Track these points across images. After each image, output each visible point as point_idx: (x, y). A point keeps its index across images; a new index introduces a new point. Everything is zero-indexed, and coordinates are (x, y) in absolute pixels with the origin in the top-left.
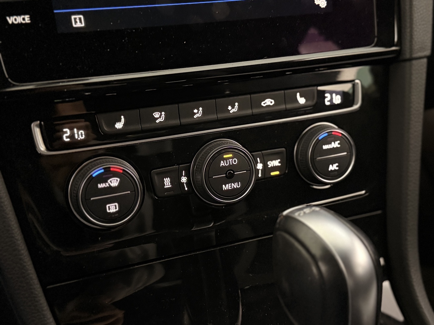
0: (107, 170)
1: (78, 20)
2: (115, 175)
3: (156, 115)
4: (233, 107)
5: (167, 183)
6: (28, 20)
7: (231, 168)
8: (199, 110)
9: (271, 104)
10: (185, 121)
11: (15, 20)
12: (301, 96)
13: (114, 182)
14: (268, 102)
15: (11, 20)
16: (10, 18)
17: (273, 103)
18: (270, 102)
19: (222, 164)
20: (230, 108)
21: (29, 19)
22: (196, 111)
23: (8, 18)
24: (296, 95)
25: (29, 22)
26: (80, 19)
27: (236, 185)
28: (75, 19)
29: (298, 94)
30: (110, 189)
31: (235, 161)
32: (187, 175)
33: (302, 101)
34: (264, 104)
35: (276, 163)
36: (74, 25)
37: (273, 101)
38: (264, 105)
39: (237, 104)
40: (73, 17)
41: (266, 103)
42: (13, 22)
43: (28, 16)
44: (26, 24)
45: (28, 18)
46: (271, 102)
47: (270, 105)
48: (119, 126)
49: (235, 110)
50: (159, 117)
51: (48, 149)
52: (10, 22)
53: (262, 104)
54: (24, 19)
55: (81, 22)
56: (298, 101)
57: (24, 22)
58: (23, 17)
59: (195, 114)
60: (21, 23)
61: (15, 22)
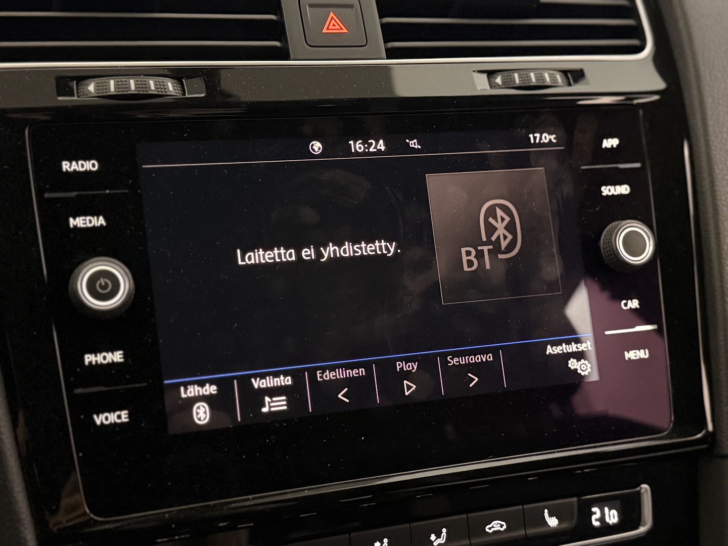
4: (438, 536)
6: (125, 418)
8: (382, 542)
9: (502, 529)
11: (107, 418)
12: (551, 515)
14: (497, 525)
15: (99, 419)
16: (98, 417)
17: (505, 527)
18: (499, 525)
20: (433, 537)
21: (126, 416)
22: (377, 545)
23: (95, 417)
24: (544, 513)
25: (127, 420)
29: (546, 511)
33: (553, 522)
34: (490, 529)
37: (504, 523)
38: (490, 531)
39: (444, 530)
41: (493, 527)
42: (102, 423)
43: (126, 412)
44: (122, 423)
45: (125, 414)
46: (502, 526)
47: (499, 531)
49: (442, 541)
52: (98, 422)
53: (487, 530)
54: (119, 417)
56: (547, 522)
57: (119, 421)
58: (118, 413)
60: (115, 423)
61: (106, 422)
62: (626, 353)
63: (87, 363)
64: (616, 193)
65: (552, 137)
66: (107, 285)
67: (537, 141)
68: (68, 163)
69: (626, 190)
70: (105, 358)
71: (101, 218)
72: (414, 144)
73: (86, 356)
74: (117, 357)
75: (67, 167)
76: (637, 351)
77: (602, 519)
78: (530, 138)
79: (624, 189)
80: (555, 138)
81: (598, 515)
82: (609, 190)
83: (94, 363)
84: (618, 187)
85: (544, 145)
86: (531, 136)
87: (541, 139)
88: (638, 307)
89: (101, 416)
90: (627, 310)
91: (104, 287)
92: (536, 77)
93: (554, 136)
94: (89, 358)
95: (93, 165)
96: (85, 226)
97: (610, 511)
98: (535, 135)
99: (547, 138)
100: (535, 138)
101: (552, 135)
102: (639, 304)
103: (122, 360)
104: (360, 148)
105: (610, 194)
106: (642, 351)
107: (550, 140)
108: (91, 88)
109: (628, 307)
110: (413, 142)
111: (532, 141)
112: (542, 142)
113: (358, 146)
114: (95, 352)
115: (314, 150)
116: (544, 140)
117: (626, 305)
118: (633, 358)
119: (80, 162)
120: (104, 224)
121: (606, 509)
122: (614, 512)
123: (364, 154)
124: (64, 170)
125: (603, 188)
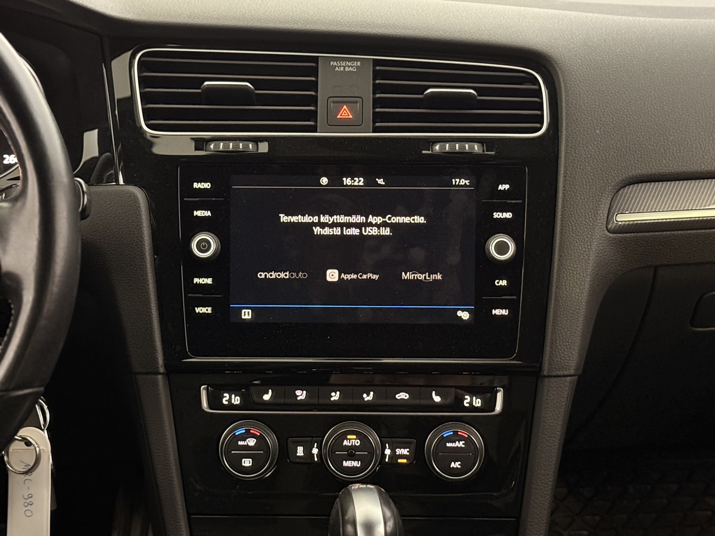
0: (248, 431)
1: (247, 313)
2: (254, 436)
3: (298, 393)
4: (368, 395)
5: (300, 451)
6: (210, 311)
7: (353, 447)
8: (336, 394)
9: (406, 398)
10: (322, 401)
11: (201, 310)
12: (436, 395)
13: (251, 442)
14: (403, 396)
15: (198, 310)
17: (408, 397)
19: (345, 443)
22: (333, 394)
23: (196, 308)
24: (432, 393)
26: (248, 312)
27: (356, 464)
28: (245, 312)
29: (434, 392)
30: (247, 447)
31: (357, 443)
32: (320, 448)
33: (437, 399)
34: (399, 396)
35: (405, 452)
36: (243, 317)
37: (407, 395)
38: (399, 398)
40: (243, 311)
42: (199, 312)
43: (211, 308)
44: (208, 313)
46: (406, 396)
47: (403, 399)
48: (267, 397)
50: (301, 395)
51: (211, 407)
52: (197, 311)
53: (397, 397)
54: (207, 310)
55: (248, 314)
56: (433, 399)
57: (206, 312)
58: (207, 308)
59: (332, 397)
61: (201, 312)
62: (493, 310)
63: (195, 282)
64: (502, 217)
65: (467, 182)
66: (205, 246)
67: (457, 184)
68: (196, 183)
69: (510, 215)
70: (203, 281)
71: (209, 212)
72: (381, 181)
73: (195, 279)
74: (209, 281)
75: (196, 186)
76: (501, 310)
77: (471, 403)
78: (452, 181)
79: (508, 215)
80: (468, 183)
81: (469, 400)
82: (499, 215)
83: (198, 283)
84: (504, 214)
85: (462, 186)
86: (454, 180)
87: (459, 182)
88: (506, 285)
89: (199, 308)
90: (499, 286)
91: (204, 247)
92: (469, 147)
93: (469, 181)
94: (196, 280)
95: (208, 185)
96: (201, 215)
97: (476, 399)
98: (456, 180)
99: (463, 182)
100: (456, 182)
101: (467, 180)
102: (507, 283)
103: (212, 283)
104: (349, 182)
105: (498, 217)
106: (504, 310)
107: (465, 183)
108: (212, 146)
109: (499, 284)
110: (380, 180)
111: (454, 184)
112: (460, 184)
113: (347, 181)
114: (199, 277)
115: (323, 182)
116: (461, 183)
117: (498, 283)
118: (497, 314)
119: (202, 183)
120: (210, 215)
121: (474, 398)
122: (479, 400)
123: (351, 186)
124: (194, 187)
125: (494, 214)
